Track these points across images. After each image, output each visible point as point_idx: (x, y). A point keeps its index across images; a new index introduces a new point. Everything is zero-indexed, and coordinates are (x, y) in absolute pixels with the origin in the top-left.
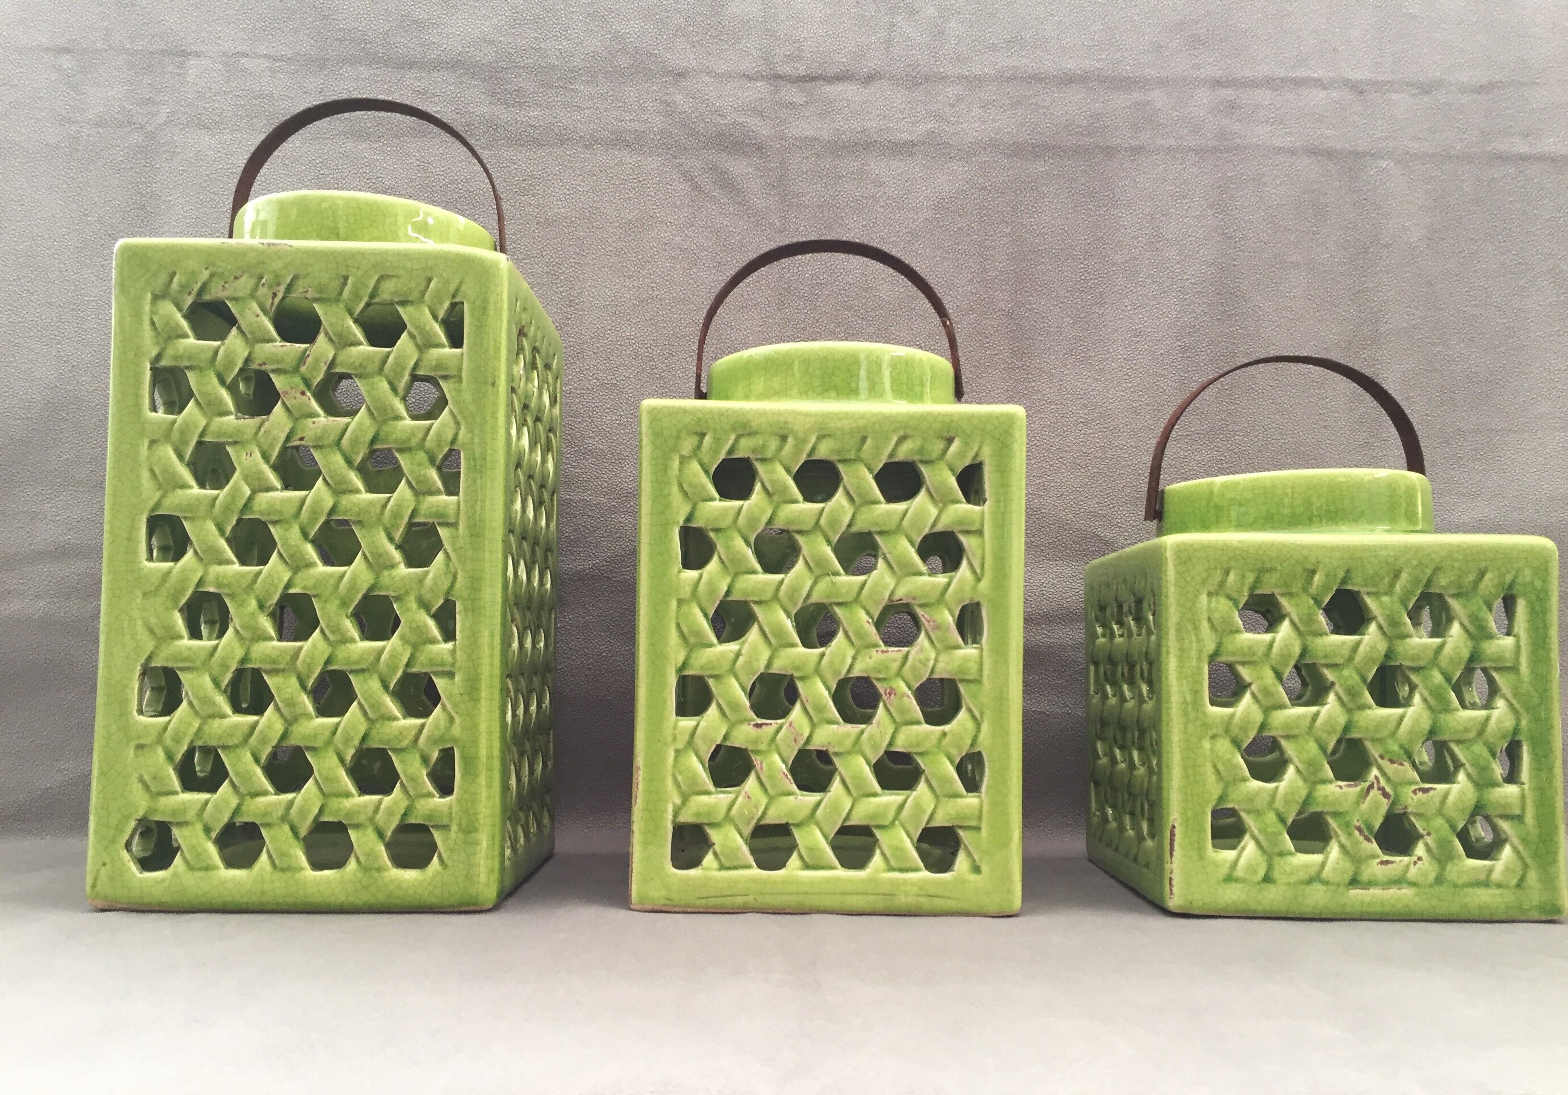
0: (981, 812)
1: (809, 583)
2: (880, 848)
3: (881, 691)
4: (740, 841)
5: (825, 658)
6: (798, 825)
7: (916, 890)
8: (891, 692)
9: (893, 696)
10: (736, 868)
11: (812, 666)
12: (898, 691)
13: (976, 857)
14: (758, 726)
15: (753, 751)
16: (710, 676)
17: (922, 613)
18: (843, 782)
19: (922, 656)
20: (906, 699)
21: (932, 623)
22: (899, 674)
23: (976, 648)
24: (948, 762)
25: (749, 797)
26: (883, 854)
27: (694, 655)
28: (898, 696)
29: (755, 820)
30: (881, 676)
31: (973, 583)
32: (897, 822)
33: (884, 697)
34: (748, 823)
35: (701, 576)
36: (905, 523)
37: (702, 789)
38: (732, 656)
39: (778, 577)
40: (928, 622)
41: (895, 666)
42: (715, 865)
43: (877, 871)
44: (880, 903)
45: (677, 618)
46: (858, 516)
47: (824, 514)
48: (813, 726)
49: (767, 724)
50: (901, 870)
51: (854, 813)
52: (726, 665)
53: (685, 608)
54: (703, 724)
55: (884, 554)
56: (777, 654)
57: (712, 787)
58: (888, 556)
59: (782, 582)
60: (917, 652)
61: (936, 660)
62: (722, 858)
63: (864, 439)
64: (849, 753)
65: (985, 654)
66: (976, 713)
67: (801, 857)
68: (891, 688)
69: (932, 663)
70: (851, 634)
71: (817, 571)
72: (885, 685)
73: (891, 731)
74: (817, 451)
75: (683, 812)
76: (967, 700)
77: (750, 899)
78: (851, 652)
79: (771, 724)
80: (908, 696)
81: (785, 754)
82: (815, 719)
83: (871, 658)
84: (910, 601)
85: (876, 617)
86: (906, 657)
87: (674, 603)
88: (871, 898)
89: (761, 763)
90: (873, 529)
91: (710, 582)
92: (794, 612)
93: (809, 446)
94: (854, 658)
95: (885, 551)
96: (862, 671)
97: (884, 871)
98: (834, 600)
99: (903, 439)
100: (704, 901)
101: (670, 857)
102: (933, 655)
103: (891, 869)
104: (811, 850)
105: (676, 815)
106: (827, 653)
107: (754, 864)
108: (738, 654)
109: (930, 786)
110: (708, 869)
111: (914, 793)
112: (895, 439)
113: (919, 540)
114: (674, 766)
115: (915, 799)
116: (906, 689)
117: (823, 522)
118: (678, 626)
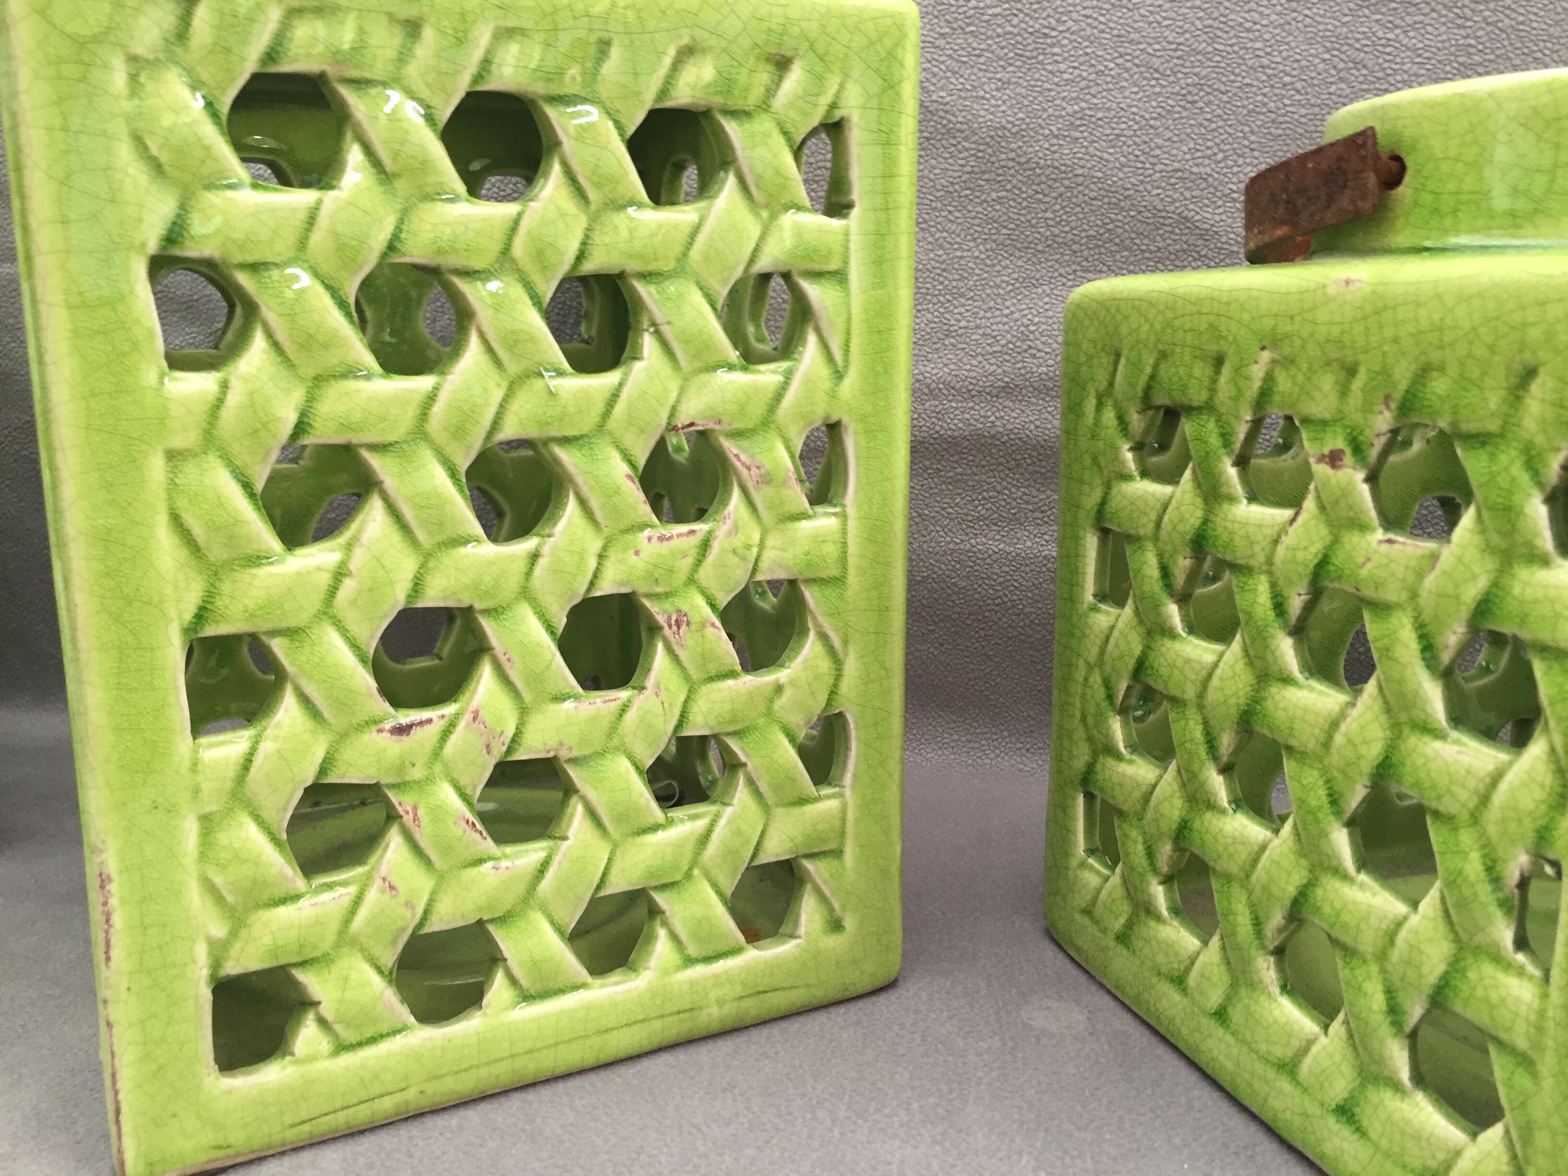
0: (843, 820)
1: (497, 395)
2: (665, 924)
3: (661, 619)
4: (377, 982)
5: (542, 562)
6: (501, 920)
7: (739, 990)
8: (680, 620)
9: (683, 628)
10: (372, 1040)
11: (513, 582)
12: (695, 618)
13: (836, 905)
14: (402, 730)
15: (393, 786)
16: (274, 633)
17: (735, 451)
18: (592, 814)
19: (737, 542)
20: (709, 630)
21: (755, 471)
22: (691, 580)
23: (835, 514)
24: (785, 742)
25: (392, 888)
26: (674, 937)
27: (226, 587)
28: (693, 627)
29: (409, 932)
30: (659, 590)
31: (827, 385)
32: (696, 872)
33: (667, 631)
34: (394, 942)
35: (224, 386)
36: (695, 253)
37: (278, 893)
38: (324, 580)
39: (424, 383)
40: (748, 468)
41: (685, 565)
42: (325, 1044)
43: (665, 973)
44: (673, 1029)
45: (170, 498)
46: (597, 238)
47: (522, 230)
48: (524, 711)
49: (421, 723)
50: (708, 959)
51: (614, 871)
52: (314, 602)
53: (190, 473)
54: (267, 747)
55: (654, 324)
56: (431, 564)
57: (300, 883)
58: (665, 329)
59: (432, 398)
60: (729, 534)
61: (762, 545)
62: (338, 1028)
63: (604, 46)
64: (600, 754)
65: (852, 524)
66: (837, 642)
67: (513, 981)
68: (679, 611)
69: (755, 550)
70: (594, 503)
71: (513, 367)
72: (668, 606)
73: (682, 698)
74: (494, 68)
75: (234, 952)
76: (821, 619)
77: (411, 1095)
78: (595, 545)
79: (429, 721)
80: (713, 625)
81: (464, 781)
82: (528, 697)
83: (637, 553)
84: (711, 426)
85: (641, 462)
86: (705, 545)
87: (157, 466)
88: (657, 1025)
89: (415, 809)
90: (632, 266)
91: (252, 403)
92: (464, 463)
93: (478, 55)
94: (601, 557)
95: (659, 317)
96: (622, 584)
97: (678, 969)
98: (554, 432)
99: (687, 53)
100: (306, 1128)
101: (211, 1056)
102: (756, 537)
103: (689, 961)
104: (534, 965)
105: (216, 964)
106: (545, 550)
107: (412, 1019)
108: (340, 574)
109: (757, 794)
110: (311, 1059)
111: (729, 810)
112: (672, 52)
113: (725, 292)
114: (203, 857)
115: (729, 822)
116: (707, 611)
117: (518, 249)
118: (176, 521)
